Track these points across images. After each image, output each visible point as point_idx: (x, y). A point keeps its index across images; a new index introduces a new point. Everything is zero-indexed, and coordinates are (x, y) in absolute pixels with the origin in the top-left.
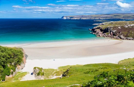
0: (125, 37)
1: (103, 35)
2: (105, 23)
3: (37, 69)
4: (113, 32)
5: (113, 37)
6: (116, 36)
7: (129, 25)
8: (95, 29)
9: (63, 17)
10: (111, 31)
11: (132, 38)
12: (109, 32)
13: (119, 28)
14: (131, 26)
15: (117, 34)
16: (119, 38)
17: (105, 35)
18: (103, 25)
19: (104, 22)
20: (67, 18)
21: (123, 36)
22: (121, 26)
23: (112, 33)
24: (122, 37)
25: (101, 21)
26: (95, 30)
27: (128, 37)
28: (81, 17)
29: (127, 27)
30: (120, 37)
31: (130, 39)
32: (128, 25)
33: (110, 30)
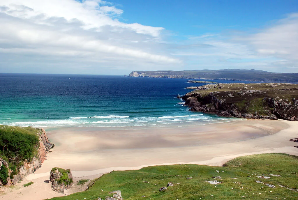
0: (240, 113)
1: (201, 108)
2: (208, 87)
3: (57, 171)
4: (219, 104)
5: (219, 113)
6: (224, 110)
7: (248, 92)
8: (188, 96)
9: (132, 73)
10: (215, 102)
11: (252, 116)
12: (213, 103)
13: (231, 95)
14: (251, 93)
15: (227, 108)
16: (229, 114)
17: (205, 109)
18: (204, 89)
19: (208, 84)
20: (140, 75)
21: (237, 112)
22: (233, 93)
23: (216, 104)
24: (235, 112)
25: (201, 82)
26: (188, 98)
27: (246, 113)
28: (167, 74)
29: (244, 94)
30: (232, 112)
31: (249, 117)
32: (245, 91)
33: (214, 99)
